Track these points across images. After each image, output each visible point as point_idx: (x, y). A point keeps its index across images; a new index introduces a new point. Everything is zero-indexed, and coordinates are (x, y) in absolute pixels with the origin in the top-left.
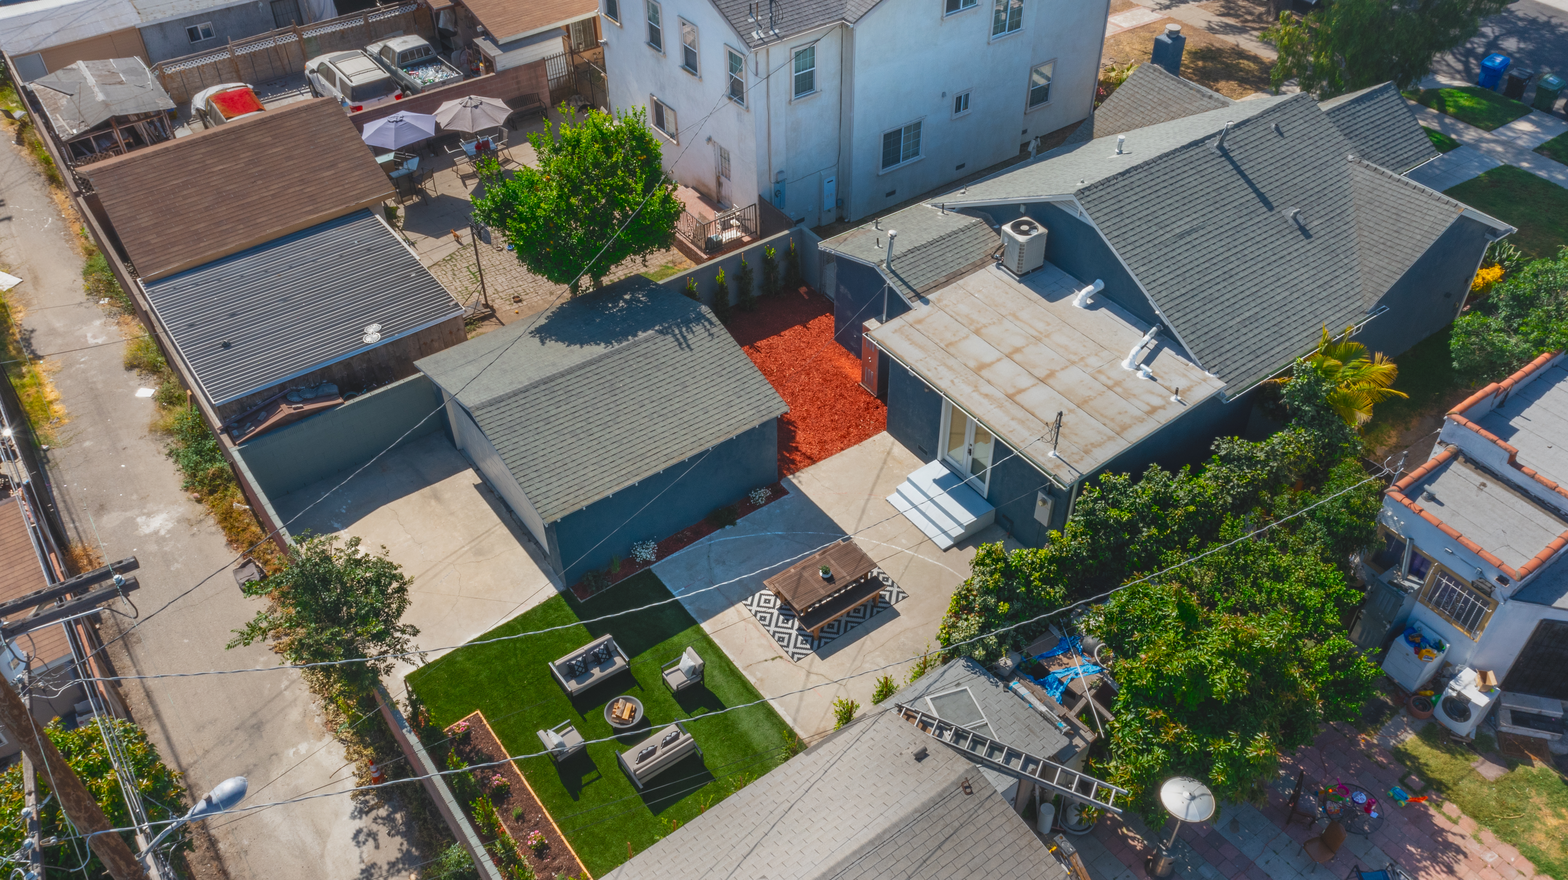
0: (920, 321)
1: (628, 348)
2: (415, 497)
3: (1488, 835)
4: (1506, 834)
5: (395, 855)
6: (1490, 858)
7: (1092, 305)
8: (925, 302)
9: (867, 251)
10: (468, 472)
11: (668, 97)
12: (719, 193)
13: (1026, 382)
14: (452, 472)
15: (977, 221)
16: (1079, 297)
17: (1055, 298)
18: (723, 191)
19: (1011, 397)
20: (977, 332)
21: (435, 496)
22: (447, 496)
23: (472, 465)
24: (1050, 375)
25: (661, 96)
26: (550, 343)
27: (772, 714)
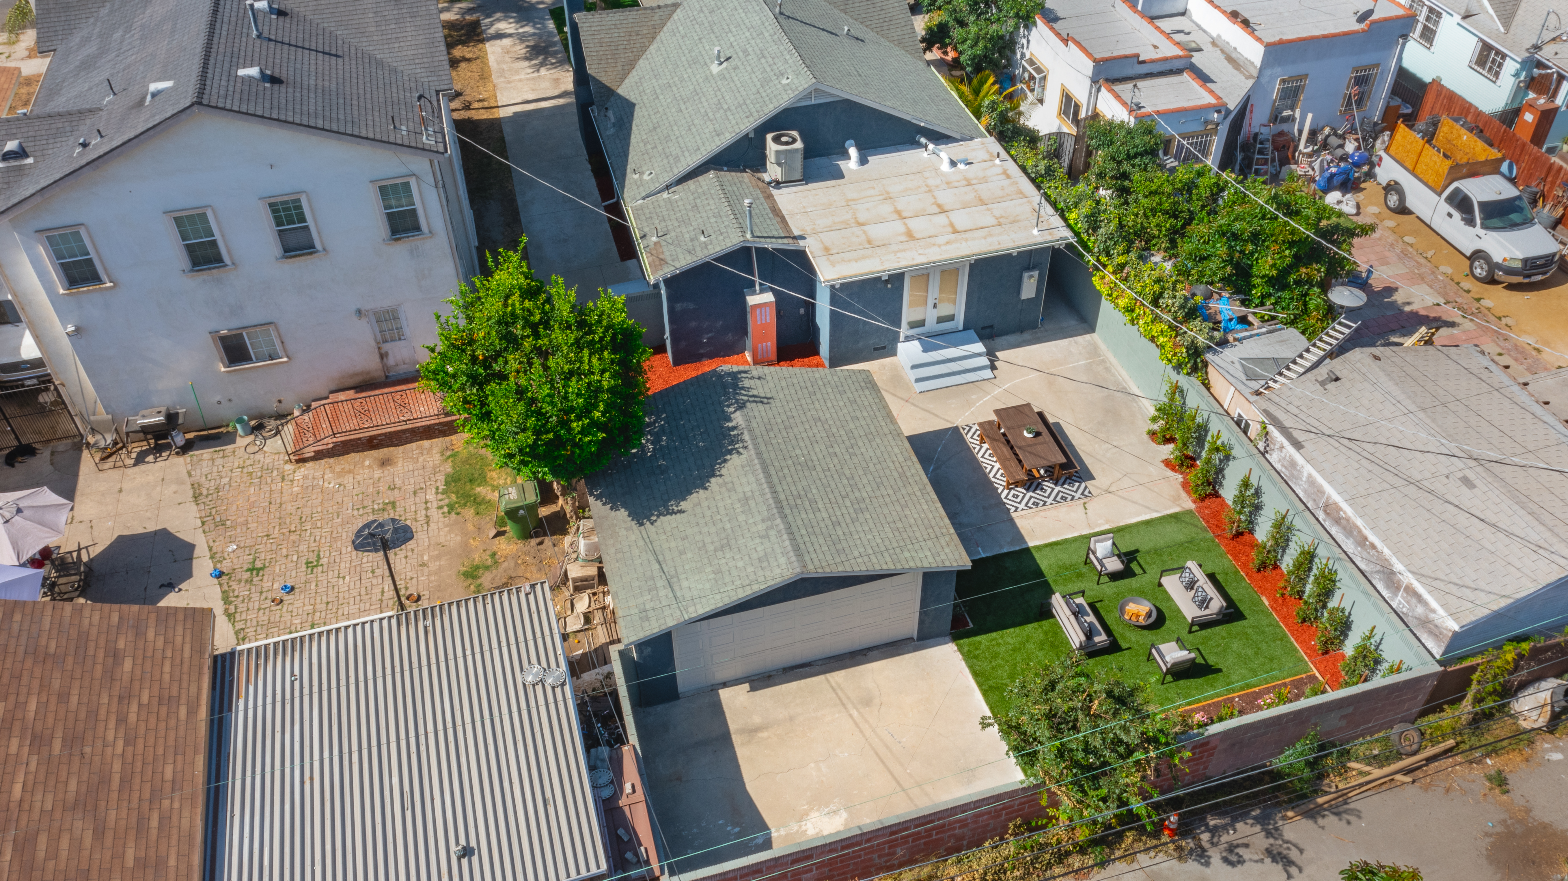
0: (825, 249)
1: (753, 438)
5: (1258, 830)
7: (863, 161)
8: (802, 238)
9: (706, 245)
10: (724, 694)
11: (253, 315)
12: (385, 368)
13: (942, 219)
14: (717, 709)
15: (711, 174)
16: (851, 163)
17: (839, 175)
18: (391, 361)
19: (955, 232)
20: (861, 224)
21: (753, 731)
22: (757, 720)
23: (714, 689)
24: (939, 206)
25: (235, 323)
26: (683, 505)
27: (1148, 523)
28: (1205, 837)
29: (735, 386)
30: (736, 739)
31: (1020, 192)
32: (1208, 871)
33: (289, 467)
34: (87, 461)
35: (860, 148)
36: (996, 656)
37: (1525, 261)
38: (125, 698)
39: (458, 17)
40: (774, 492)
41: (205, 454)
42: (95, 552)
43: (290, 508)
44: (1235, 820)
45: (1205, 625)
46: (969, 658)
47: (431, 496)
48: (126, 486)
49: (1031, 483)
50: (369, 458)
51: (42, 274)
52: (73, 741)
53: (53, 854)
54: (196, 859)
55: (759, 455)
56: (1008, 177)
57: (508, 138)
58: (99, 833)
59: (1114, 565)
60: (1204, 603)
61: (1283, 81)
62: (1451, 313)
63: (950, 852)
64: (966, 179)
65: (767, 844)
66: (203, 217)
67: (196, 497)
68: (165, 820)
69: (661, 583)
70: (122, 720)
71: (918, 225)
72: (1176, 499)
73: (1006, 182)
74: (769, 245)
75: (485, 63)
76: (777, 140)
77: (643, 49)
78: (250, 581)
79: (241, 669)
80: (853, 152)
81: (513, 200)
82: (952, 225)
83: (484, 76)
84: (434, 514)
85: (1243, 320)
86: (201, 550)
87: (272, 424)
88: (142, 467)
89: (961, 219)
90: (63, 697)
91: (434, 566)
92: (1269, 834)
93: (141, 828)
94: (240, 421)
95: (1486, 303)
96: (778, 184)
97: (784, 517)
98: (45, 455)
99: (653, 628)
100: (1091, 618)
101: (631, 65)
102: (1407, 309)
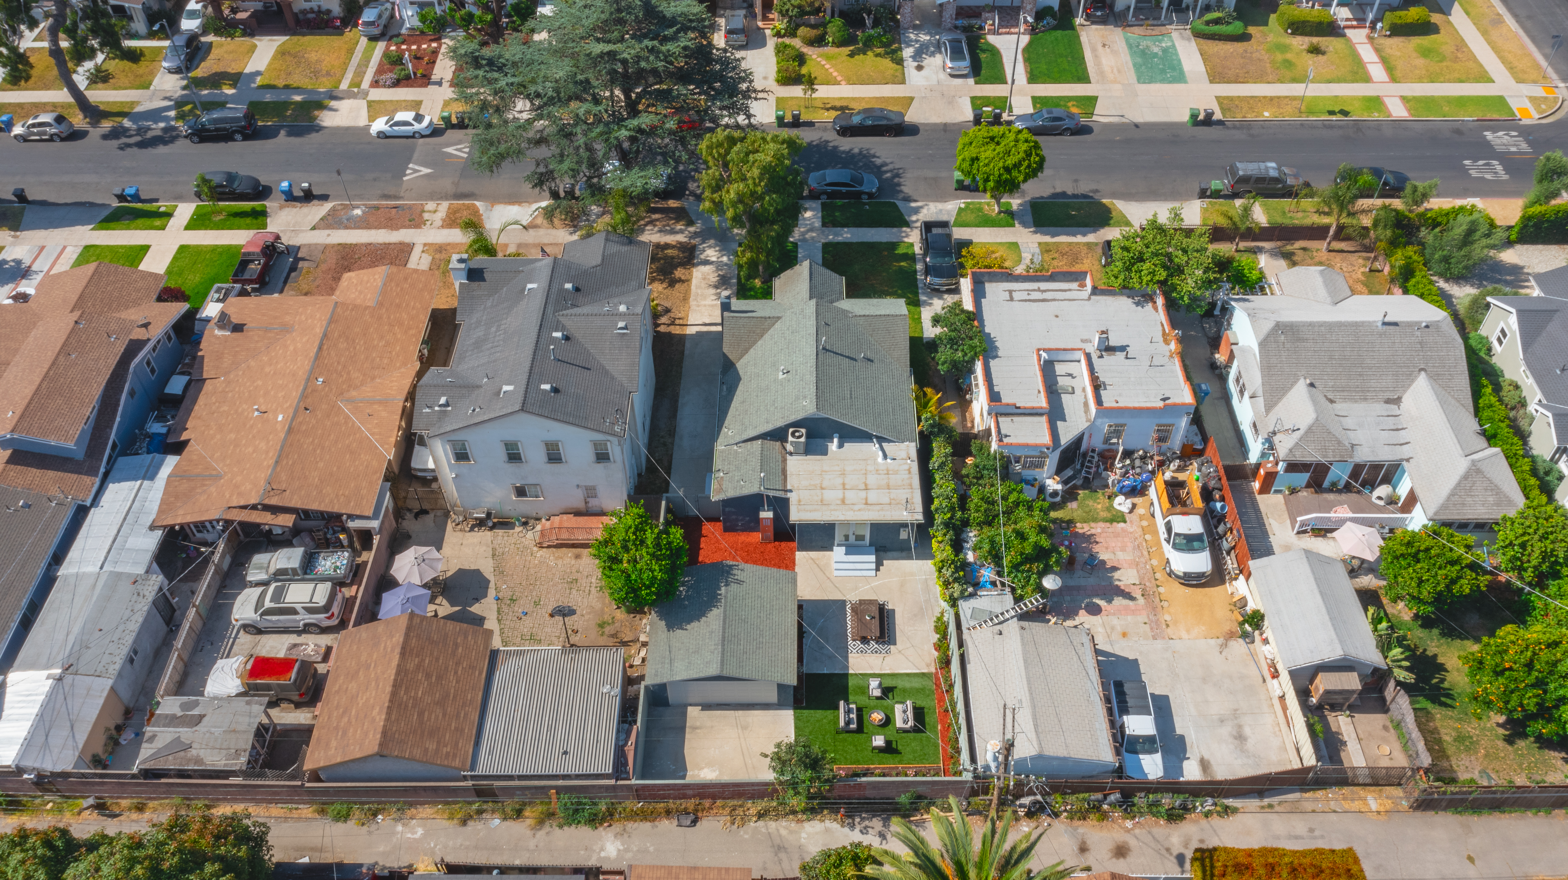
0: (799, 501)
1: (726, 602)
2: (687, 736)
3: (1093, 525)
4: (1095, 520)
5: (881, 823)
6: (1099, 530)
7: (841, 446)
8: (791, 491)
9: (742, 487)
10: (690, 709)
11: (531, 481)
12: (587, 507)
13: (863, 494)
14: (684, 714)
15: (760, 442)
16: (833, 446)
17: (824, 452)
18: (590, 505)
19: (866, 504)
20: (822, 488)
21: (695, 728)
22: (698, 724)
23: (685, 706)
24: (866, 485)
25: (523, 482)
26: (688, 627)
27: (908, 675)
28: (857, 820)
29: (728, 573)
30: (687, 730)
31: (911, 485)
32: (851, 833)
33: (535, 549)
34: (450, 526)
35: (840, 438)
36: (808, 721)
37: (1185, 573)
38: (458, 664)
39: (685, 240)
40: (724, 632)
41: (500, 532)
42: (449, 574)
43: (532, 571)
44: (874, 816)
45: (905, 731)
46: (797, 719)
47: (593, 580)
48: (465, 542)
49: (864, 640)
50: (571, 552)
51: (446, 455)
52: (439, 678)
53: (429, 719)
54: (474, 732)
55: (725, 612)
56: (910, 473)
57: (687, 352)
58: (444, 715)
59: (877, 693)
60: (905, 722)
61: (1110, 426)
62: (1137, 593)
63: (749, 798)
64: (888, 470)
65: (683, 778)
66: (516, 445)
67: (494, 555)
68: (466, 715)
69: (667, 661)
70: (456, 673)
71: (850, 495)
72: (928, 665)
73: (907, 476)
74: (771, 494)
75: (689, 286)
76: (793, 434)
77: (755, 342)
78: (509, 605)
79: (500, 657)
80: (836, 440)
81: (677, 401)
82: (866, 499)
83: (686, 299)
84: (593, 590)
85: (994, 584)
86: (492, 585)
87: (532, 522)
88: (472, 533)
89: (873, 496)
90: (437, 659)
91: (587, 617)
92: (884, 826)
93: (458, 716)
94: (518, 520)
95: (1161, 590)
96: (791, 454)
97: (723, 645)
98: (432, 515)
99: (658, 681)
100: (853, 716)
101: (746, 351)
102: (1117, 583)
